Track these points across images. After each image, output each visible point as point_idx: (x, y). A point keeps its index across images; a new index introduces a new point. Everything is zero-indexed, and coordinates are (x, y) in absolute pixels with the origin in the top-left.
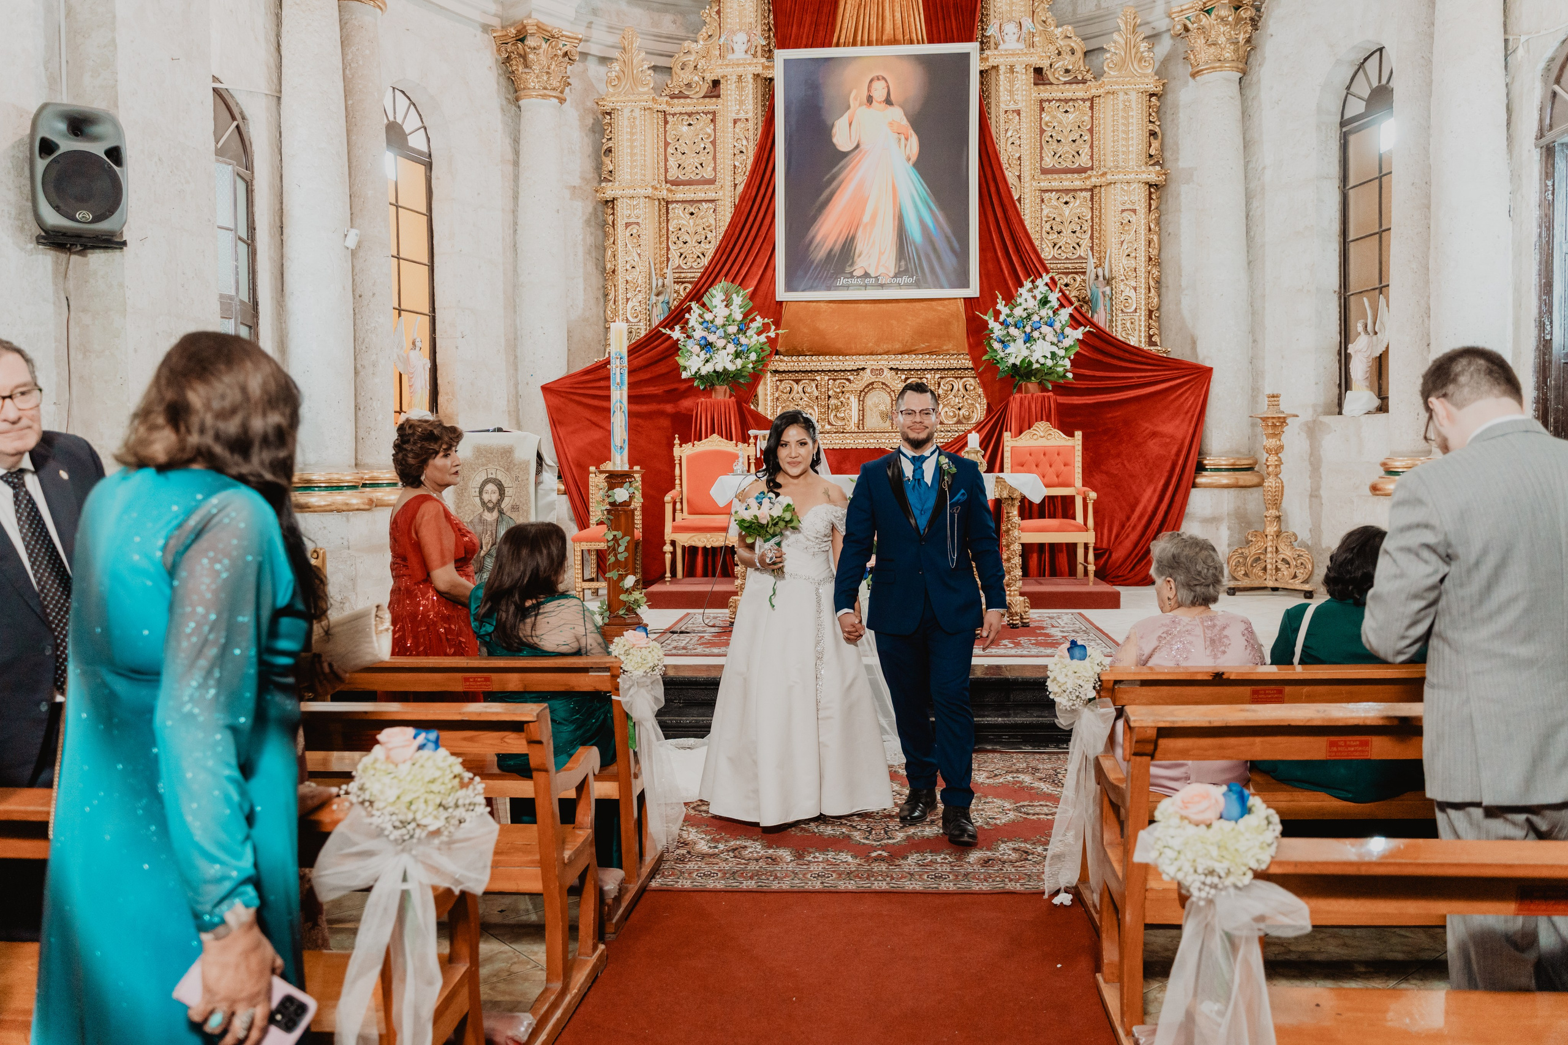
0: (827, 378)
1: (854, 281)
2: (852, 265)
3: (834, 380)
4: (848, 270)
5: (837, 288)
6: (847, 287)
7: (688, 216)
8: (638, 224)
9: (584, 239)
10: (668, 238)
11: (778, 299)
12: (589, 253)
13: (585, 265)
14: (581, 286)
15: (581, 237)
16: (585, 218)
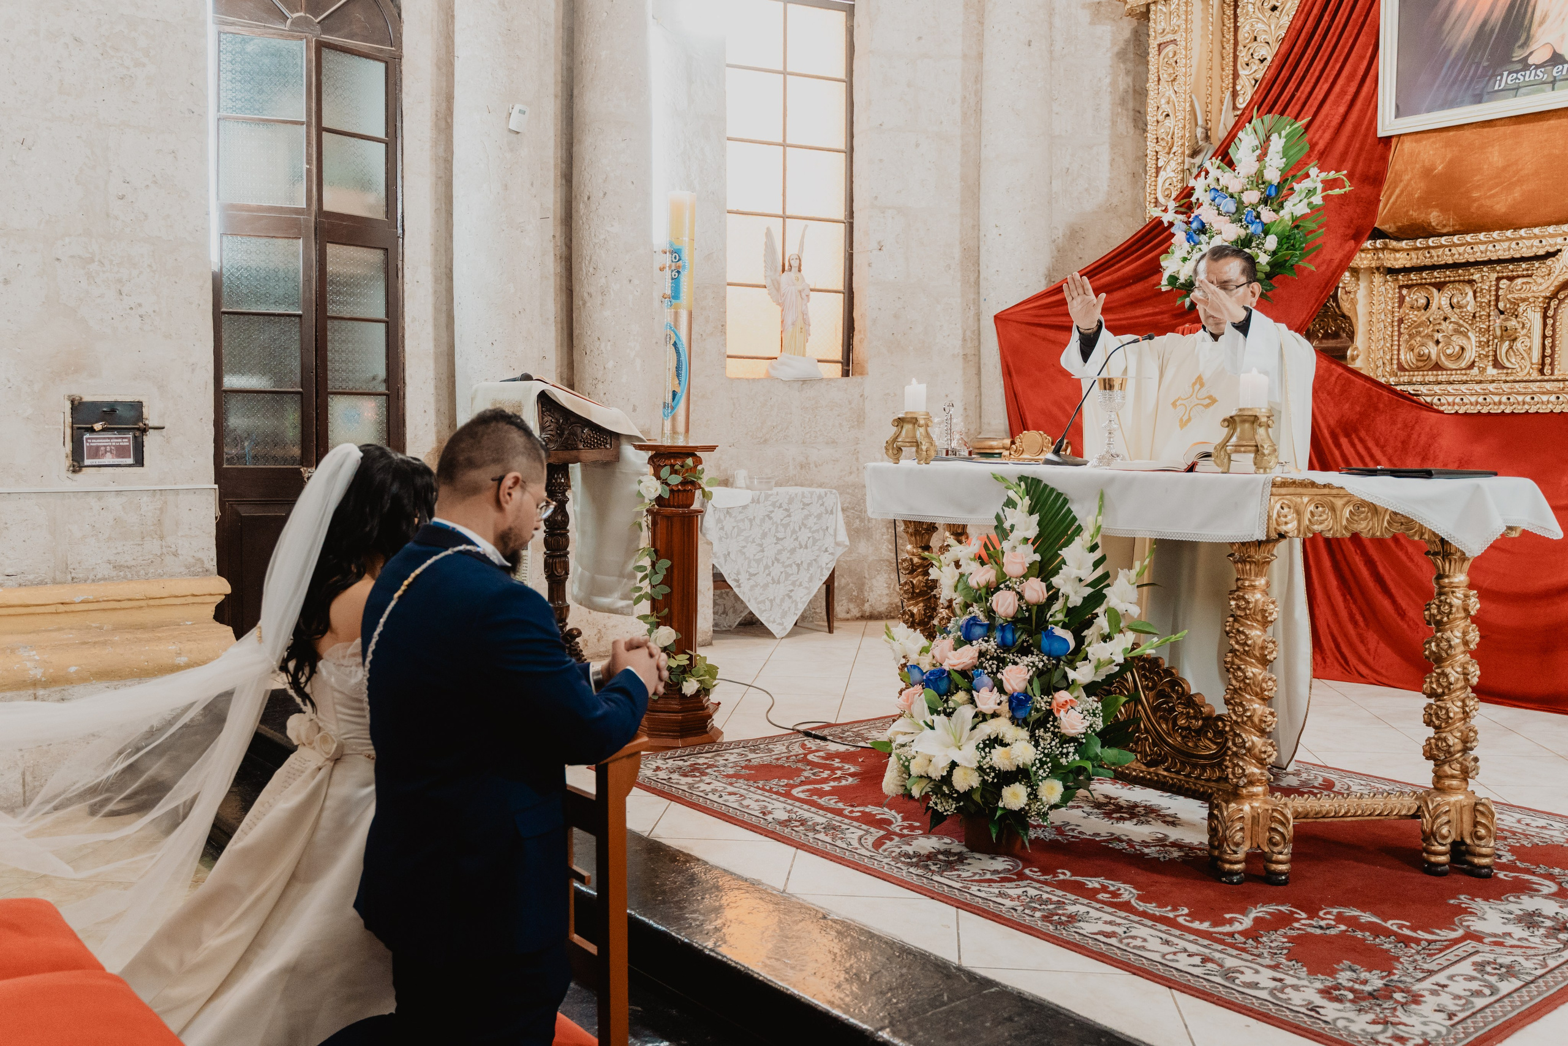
0: (1494, 276)
1: (1529, 76)
2: (1525, 44)
3: (1511, 279)
4: (1518, 54)
5: (1494, 95)
6: (1516, 90)
7: (1268, 13)
8: (1174, 41)
9: (1114, 83)
10: (1235, 57)
11: (1381, 133)
12: (1123, 102)
13: (1114, 123)
14: (1105, 157)
15: (1108, 80)
16: (1116, 49)
